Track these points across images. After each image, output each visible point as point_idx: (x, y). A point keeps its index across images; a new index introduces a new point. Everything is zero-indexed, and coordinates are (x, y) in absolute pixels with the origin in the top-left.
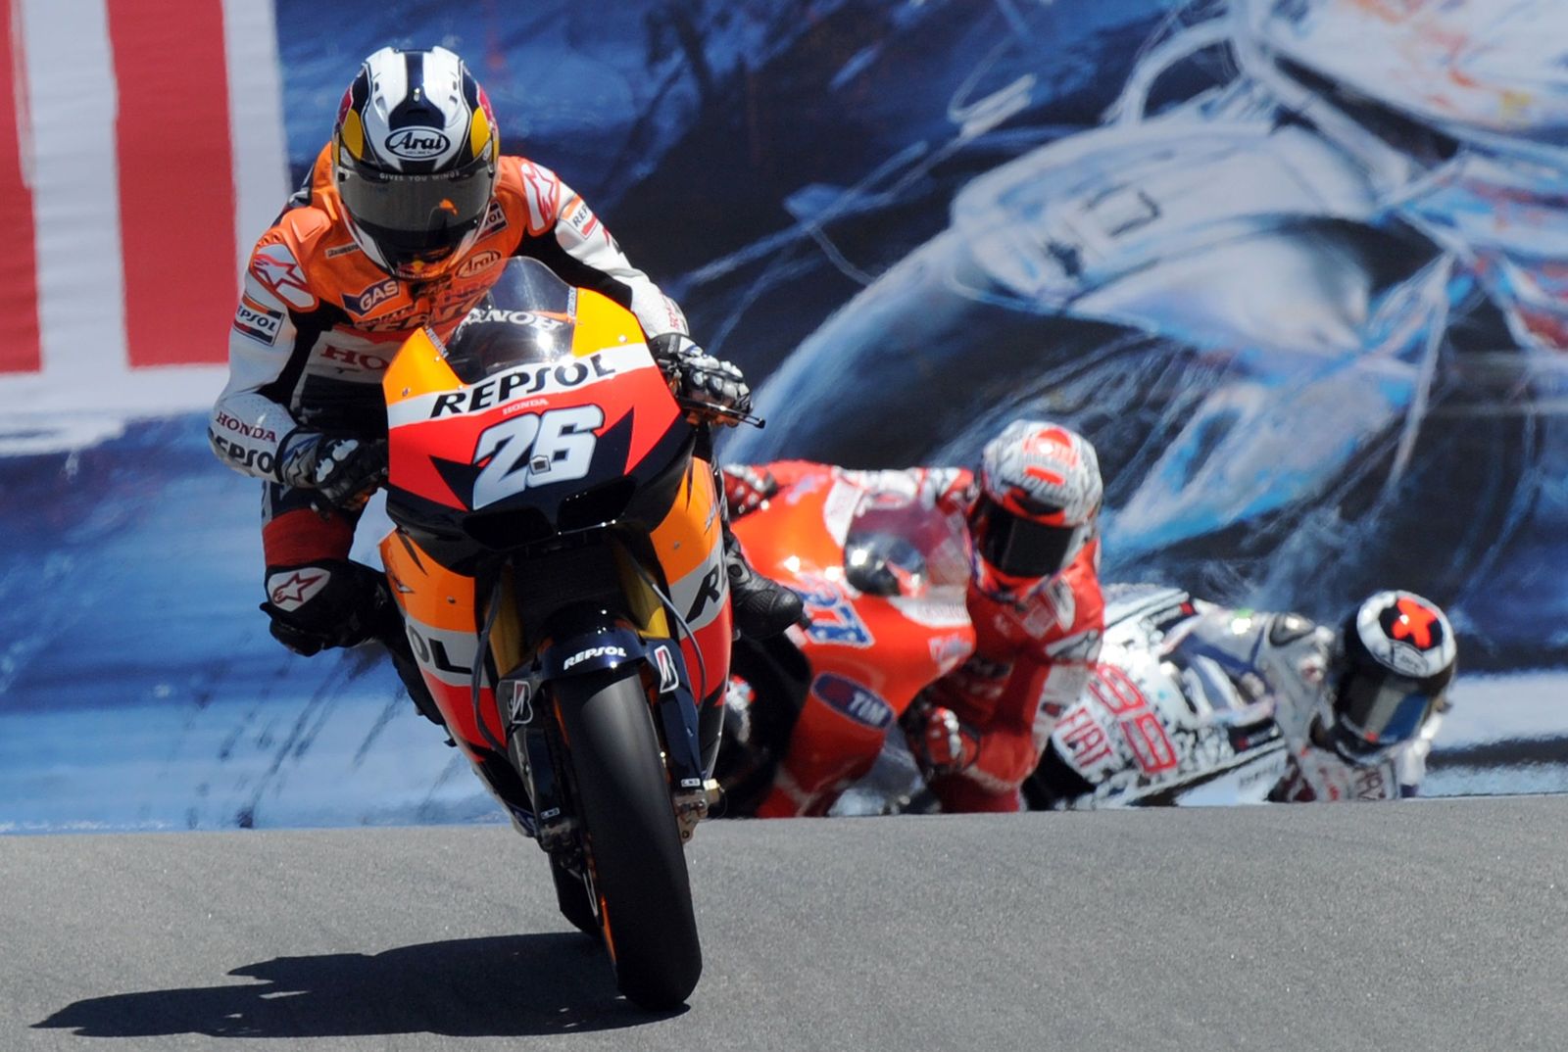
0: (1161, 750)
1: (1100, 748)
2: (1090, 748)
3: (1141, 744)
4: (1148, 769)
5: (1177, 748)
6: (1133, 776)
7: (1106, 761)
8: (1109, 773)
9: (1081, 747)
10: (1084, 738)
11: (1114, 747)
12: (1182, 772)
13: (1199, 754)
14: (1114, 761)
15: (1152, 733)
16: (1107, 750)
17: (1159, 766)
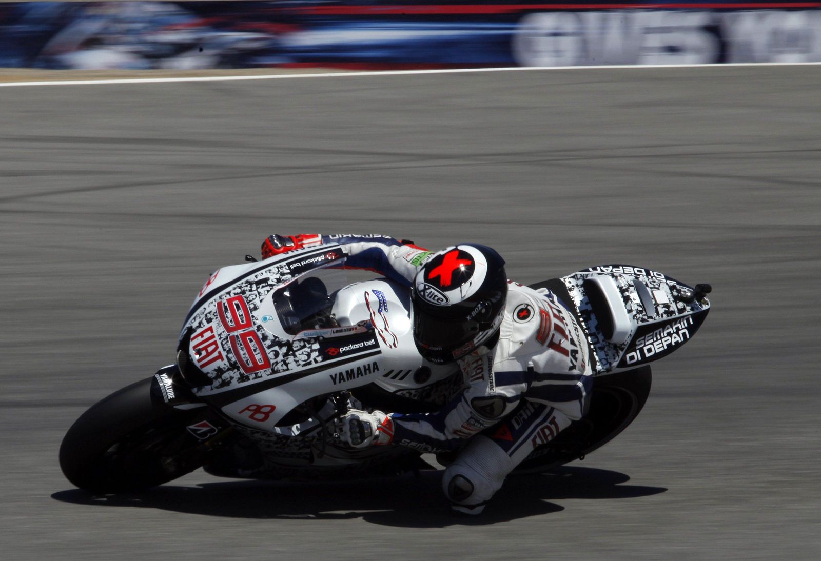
0: (258, 357)
1: (216, 354)
2: (209, 354)
3: (243, 353)
4: (247, 369)
5: (271, 356)
6: (235, 374)
7: (219, 363)
8: (220, 371)
9: (204, 353)
10: (205, 348)
11: (224, 354)
12: (274, 372)
13: (291, 359)
14: (222, 364)
15: (253, 345)
16: (220, 357)
17: (256, 367)
